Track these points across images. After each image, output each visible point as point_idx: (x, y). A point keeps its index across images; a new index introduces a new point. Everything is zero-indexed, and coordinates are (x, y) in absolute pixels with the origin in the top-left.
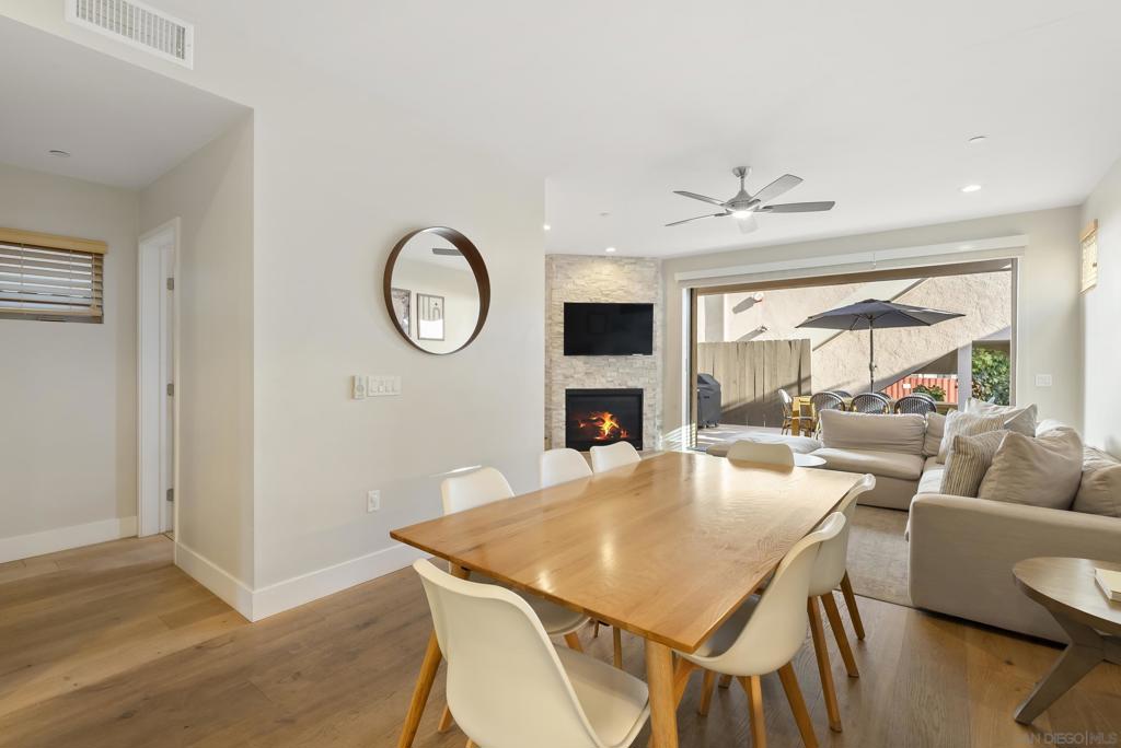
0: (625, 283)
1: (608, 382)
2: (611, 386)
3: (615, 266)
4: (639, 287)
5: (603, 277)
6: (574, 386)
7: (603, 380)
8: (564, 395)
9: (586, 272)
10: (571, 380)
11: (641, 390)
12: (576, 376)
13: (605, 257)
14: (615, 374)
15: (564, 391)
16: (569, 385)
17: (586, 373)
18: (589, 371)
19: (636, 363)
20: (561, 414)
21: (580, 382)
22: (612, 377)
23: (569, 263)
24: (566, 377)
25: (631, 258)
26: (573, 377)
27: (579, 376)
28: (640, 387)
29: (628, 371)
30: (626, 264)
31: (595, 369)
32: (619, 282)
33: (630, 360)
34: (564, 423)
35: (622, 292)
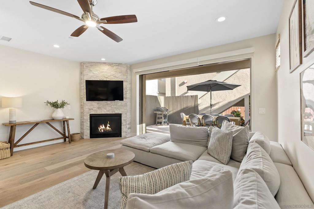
0: (114, 73)
1: (107, 111)
3: (110, 66)
4: (120, 74)
5: (105, 71)
6: (93, 113)
7: (105, 110)
8: (89, 116)
9: (98, 69)
10: (91, 110)
12: (94, 109)
13: (106, 63)
14: (110, 108)
15: (89, 115)
16: (91, 112)
17: (98, 108)
18: (99, 107)
19: (118, 104)
20: (88, 124)
21: (96, 111)
22: (109, 109)
23: (91, 66)
24: (90, 109)
25: (117, 64)
26: (92, 109)
27: (95, 109)
28: (120, 113)
29: (115, 107)
30: (114, 66)
31: (102, 106)
32: (112, 73)
33: (116, 103)
34: (89, 127)
35: (113, 76)
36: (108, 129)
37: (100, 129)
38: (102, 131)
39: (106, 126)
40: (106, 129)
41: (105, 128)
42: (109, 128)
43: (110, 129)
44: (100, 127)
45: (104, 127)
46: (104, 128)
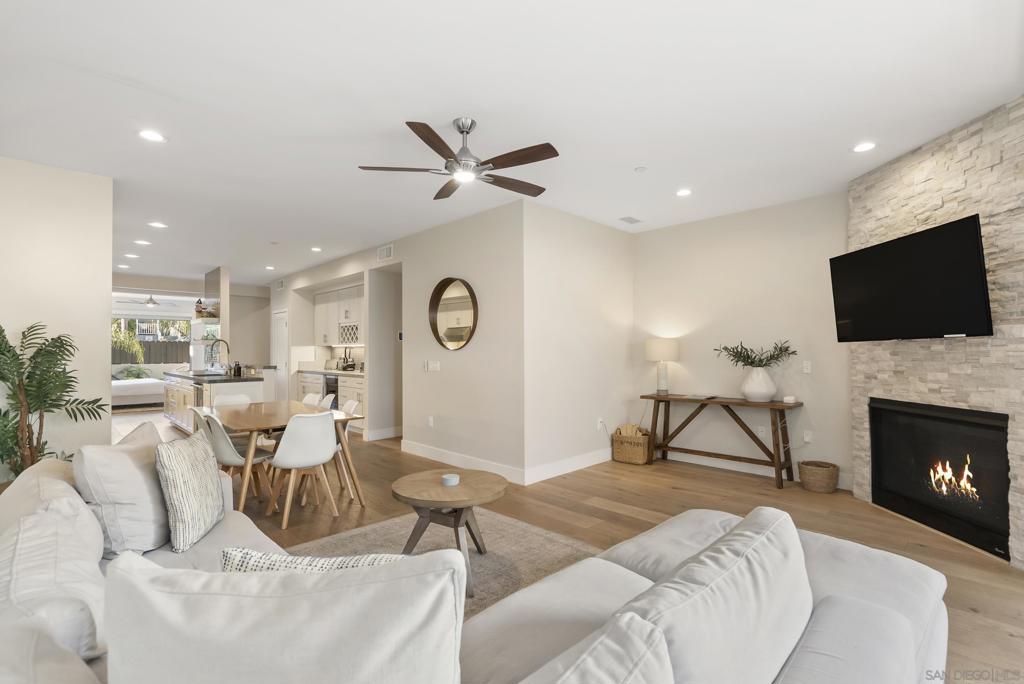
0: (957, 183)
1: (932, 391)
2: (936, 400)
3: (942, 153)
4: (991, 178)
5: (919, 189)
6: (879, 394)
7: (923, 388)
8: (866, 408)
9: (892, 191)
10: (874, 381)
11: (1005, 418)
12: (880, 376)
13: (920, 148)
14: (943, 376)
15: (867, 401)
16: (871, 390)
17: (896, 372)
18: (899, 368)
19: (987, 354)
20: (863, 437)
21: (887, 387)
22: (937, 382)
23: (867, 189)
24: (869, 377)
25: (972, 123)
26: (876, 378)
27: (886, 376)
28: (998, 408)
29: (969, 371)
30: (961, 141)
31: (910, 364)
32: (946, 186)
33: (974, 349)
34: (869, 453)
35: (955, 204)
36: (965, 489)
37: (937, 477)
38: (944, 488)
39: (958, 474)
40: (959, 486)
41: (954, 479)
42: (968, 486)
43: (974, 490)
44: (935, 471)
45: (949, 475)
46: (950, 480)
